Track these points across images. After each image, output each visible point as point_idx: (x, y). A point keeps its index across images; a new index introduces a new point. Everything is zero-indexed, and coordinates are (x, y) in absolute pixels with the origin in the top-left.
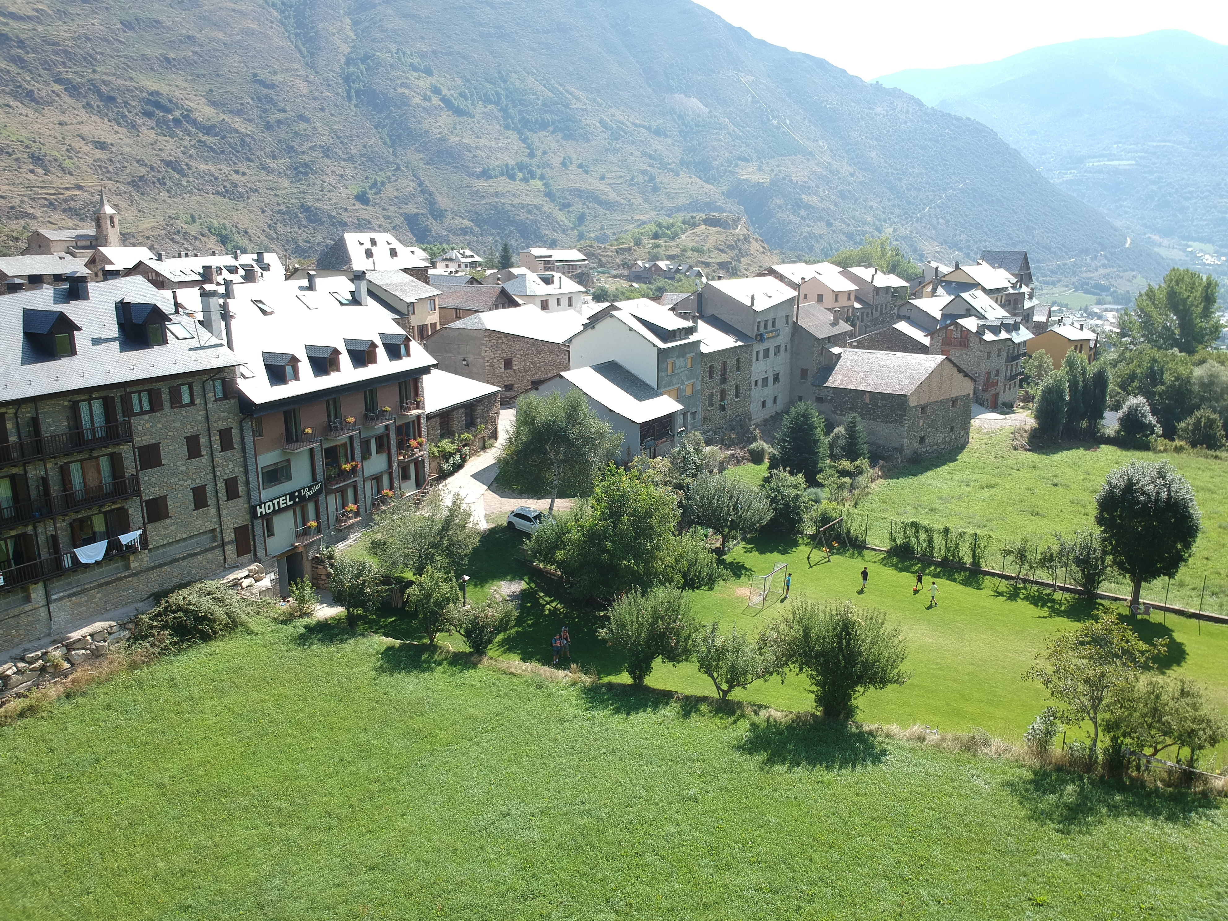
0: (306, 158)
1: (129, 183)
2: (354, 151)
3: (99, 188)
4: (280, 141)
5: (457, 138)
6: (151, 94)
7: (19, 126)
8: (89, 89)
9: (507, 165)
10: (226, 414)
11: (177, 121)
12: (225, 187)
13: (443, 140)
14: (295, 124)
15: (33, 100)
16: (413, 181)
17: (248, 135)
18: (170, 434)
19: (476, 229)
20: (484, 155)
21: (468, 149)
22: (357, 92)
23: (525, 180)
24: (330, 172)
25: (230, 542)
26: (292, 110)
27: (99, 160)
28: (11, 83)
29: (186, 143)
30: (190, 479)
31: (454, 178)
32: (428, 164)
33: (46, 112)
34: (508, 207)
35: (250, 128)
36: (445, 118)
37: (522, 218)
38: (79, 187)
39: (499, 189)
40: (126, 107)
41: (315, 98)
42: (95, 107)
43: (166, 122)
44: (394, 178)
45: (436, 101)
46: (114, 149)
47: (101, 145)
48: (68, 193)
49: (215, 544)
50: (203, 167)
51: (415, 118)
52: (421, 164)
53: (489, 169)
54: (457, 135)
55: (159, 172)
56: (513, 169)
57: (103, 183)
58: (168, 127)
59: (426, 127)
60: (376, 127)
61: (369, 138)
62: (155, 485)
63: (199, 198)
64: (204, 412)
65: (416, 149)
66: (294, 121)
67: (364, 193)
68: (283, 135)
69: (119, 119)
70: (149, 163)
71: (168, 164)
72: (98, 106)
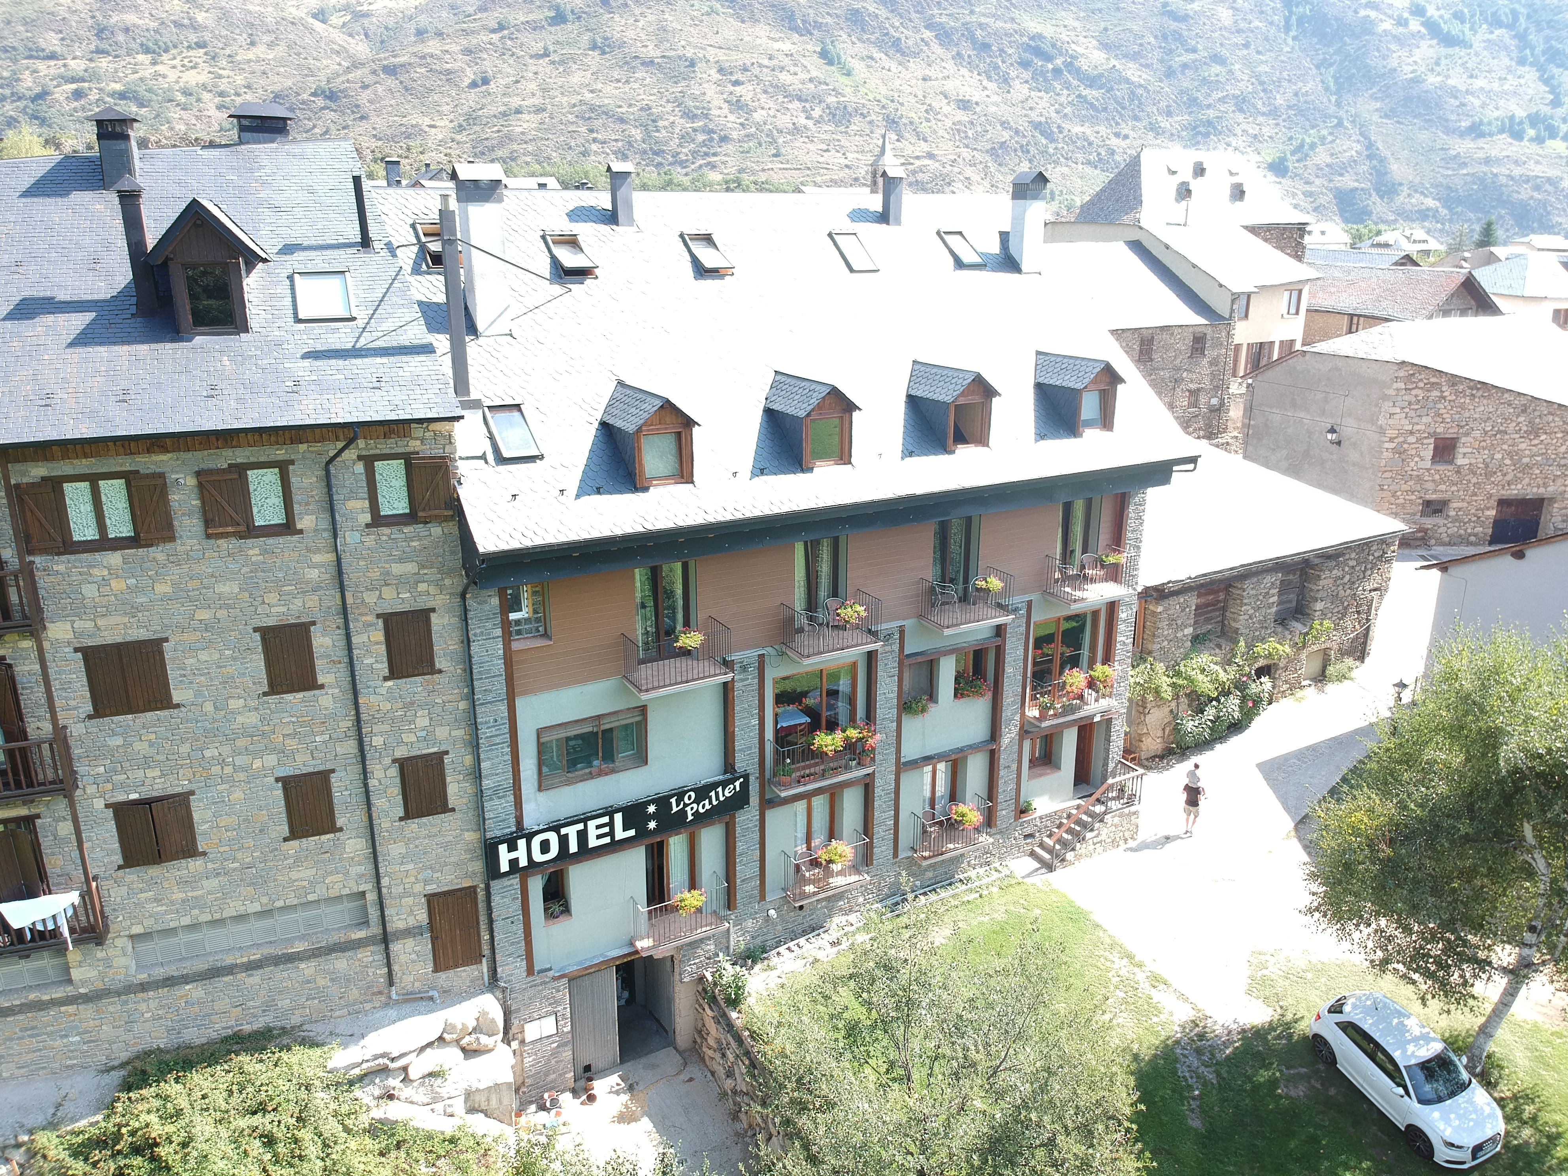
0: (1211, 113)
1: (987, 151)
2: (1279, 100)
3: (953, 157)
4: (1182, 92)
5: (1439, 79)
6: (1032, 38)
7: (879, 82)
8: (963, 35)
9: (1512, 118)
10: (410, 568)
11: (1057, 71)
12: (1099, 154)
13: (1417, 81)
14: (1205, 67)
15: (899, 50)
16: (1358, 141)
17: (1141, 86)
18: (204, 615)
19: (1443, 212)
20: (1477, 103)
21: (1454, 93)
22: (1301, 20)
23: (1539, 140)
24: (1239, 133)
25: (408, 933)
26: (1206, 49)
27: (959, 122)
28: (877, 30)
29: (1063, 99)
30: (273, 751)
31: (1424, 136)
32: (1386, 116)
33: (911, 65)
34: (1503, 180)
35: (1145, 76)
36: (1427, 50)
37: (1524, 196)
38: (931, 156)
39: (1493, 153)
40: (1000, 55)
41: (1238, 32)
42: (966, 57)
43: (1043, 74)
44: (1330, 138)
45: (1415, 25)
46: (978, 109)
47: (964, 105)
48: (918, 163)
49: (361, 934)
50: (1077, 129)
51: (1378, 50)
52: (1376, 118)
53: (1481, 123)
54: (1439, 74)
55: (1024, 136)
56: (1521, 123)
57: (958, 150)
58: (1046, 80)
59: (1393, 63)
60: (1318, 67)
61: (1305, 82)
62: (146, 763)
63: (1065, 170)
64: (332, 557)
65: (1371, 96)
66: (1205, 63)
67: (1283, 160)
68: (1186, 84)
69: (992, 72)
70: (1014, 126)
71: (1037, 126)
72: (969, 56)
